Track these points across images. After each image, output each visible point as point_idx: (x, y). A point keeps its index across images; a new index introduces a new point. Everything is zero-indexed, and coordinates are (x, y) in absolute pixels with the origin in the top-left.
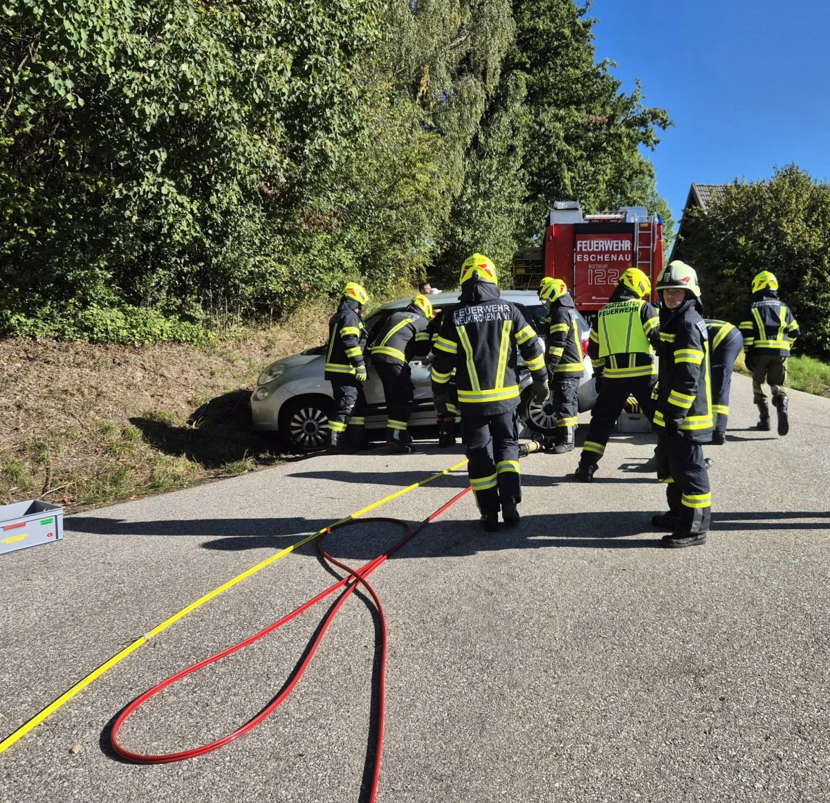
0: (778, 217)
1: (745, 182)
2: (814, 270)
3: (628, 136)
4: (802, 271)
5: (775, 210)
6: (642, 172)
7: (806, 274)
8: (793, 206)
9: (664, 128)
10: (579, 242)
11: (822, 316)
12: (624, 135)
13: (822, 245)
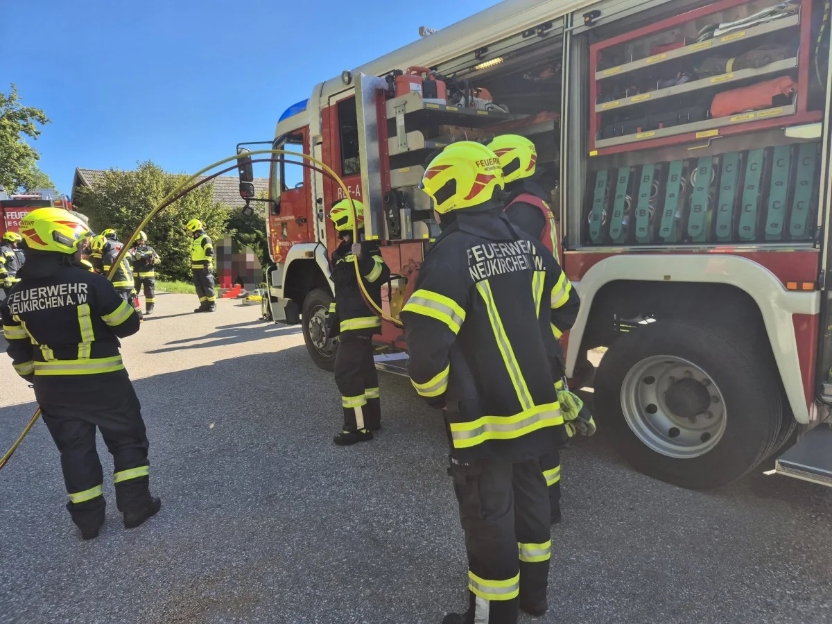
0: (146, 195)
1: (119, 171)
2: (174, 228)
3: (12, 126)
4: (167, 229)
5: (143, 190)
6: (28, 155)
7: (170, 230)
8: (155, 189)
9: (43, 123)
10: (7, 213)
11: (184, 256)
12: (8, 126)
13: (177, 213)
